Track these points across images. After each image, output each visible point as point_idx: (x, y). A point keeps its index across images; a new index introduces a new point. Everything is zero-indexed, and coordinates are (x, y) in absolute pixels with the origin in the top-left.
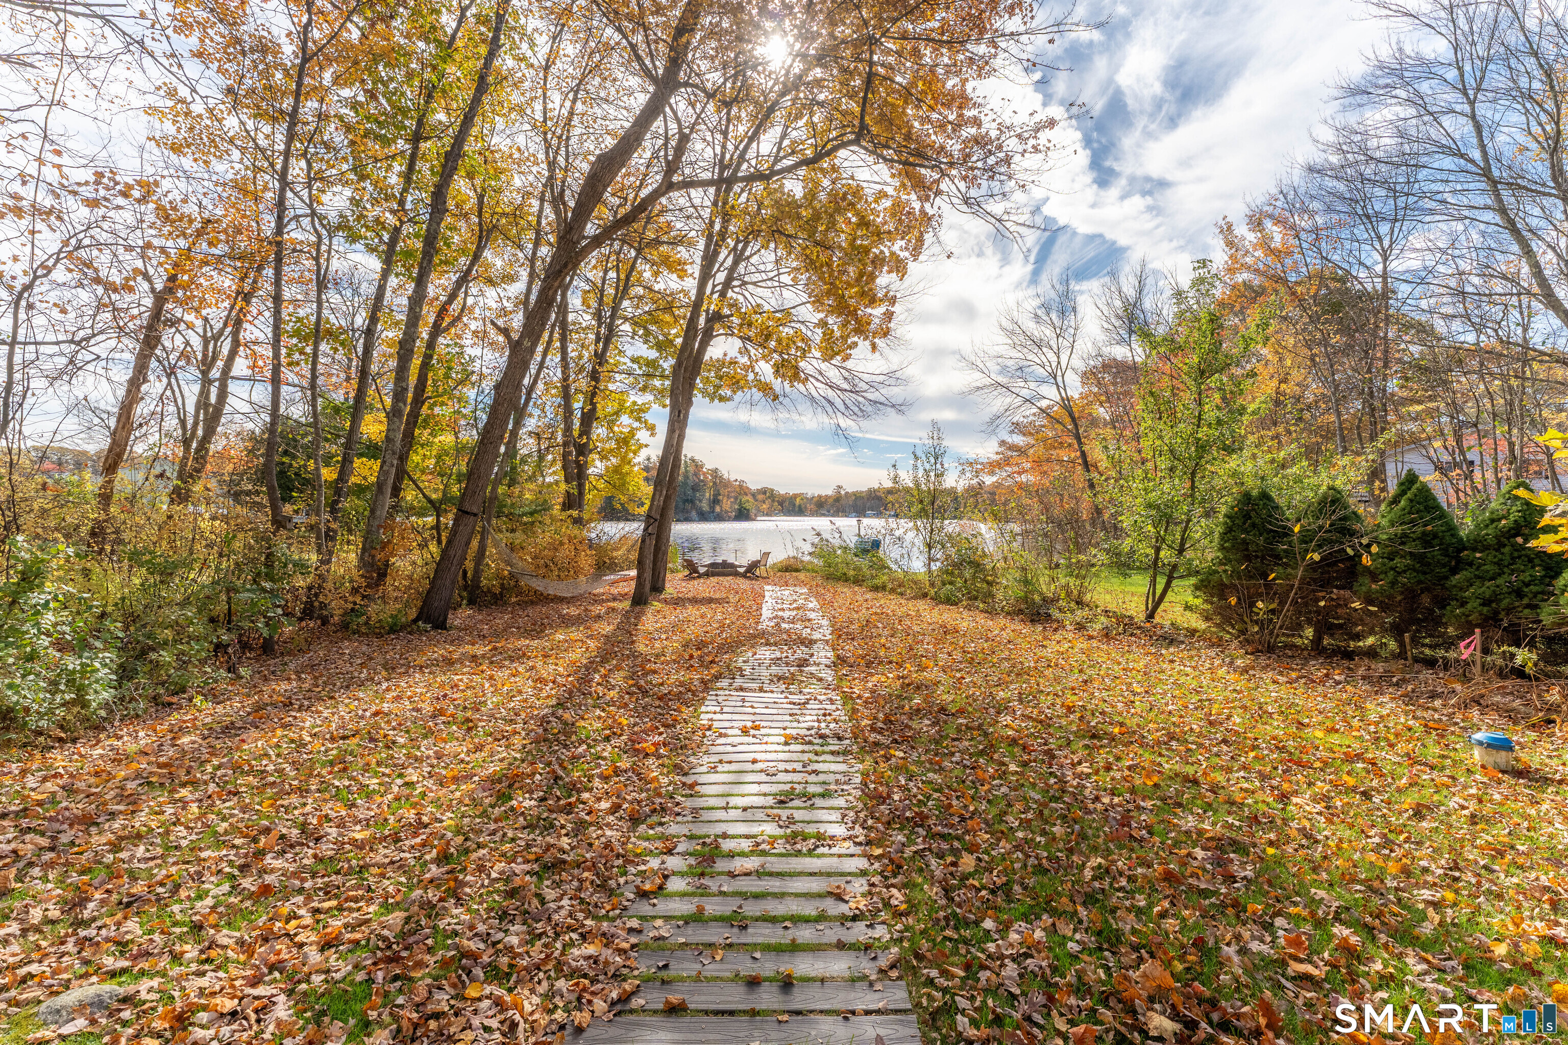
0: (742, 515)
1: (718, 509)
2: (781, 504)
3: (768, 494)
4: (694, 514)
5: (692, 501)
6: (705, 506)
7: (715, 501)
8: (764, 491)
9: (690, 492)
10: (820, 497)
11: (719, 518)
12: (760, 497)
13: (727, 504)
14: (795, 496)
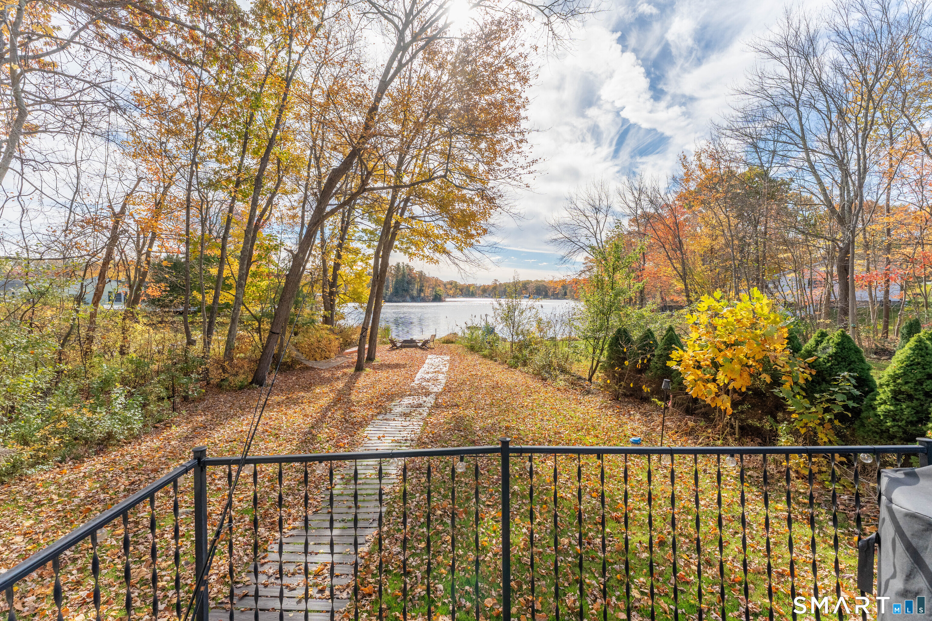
0: (437, 298)
1: (422, 295)
2: (461, 290)
3: (453, 285)
4: (408, 298)
5: (407, 291)
6: (415, 293)
7: (421, 290)
8: (451, 283)
9: (405, 285)
10: (484, 286)
11: (423, 300)
12: (448, 286)
13: (428, 292)
14: (470, 286)
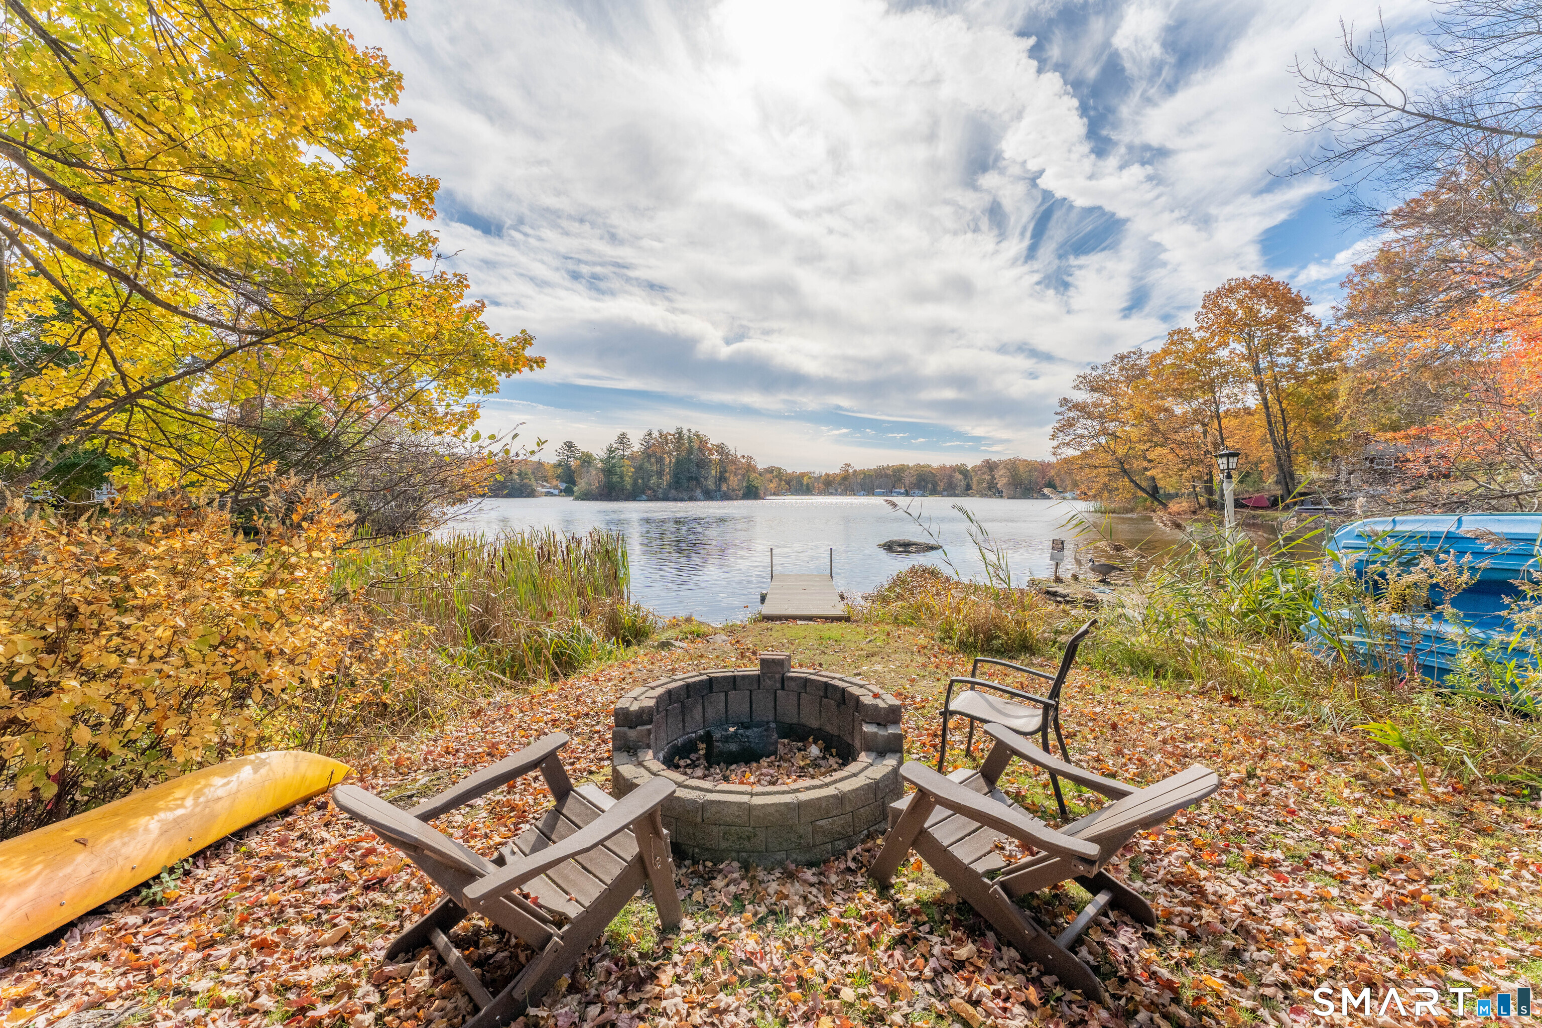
0: (751, 493)
1: (724, 487)
2: (788, 483)
3: (774, 473)
4: (698, 492)
5: (697, 479)
6: (711, 484)
7: (722, 479)
8: (770, 470)
9: (694, 469)
10: (827, 475)
11: (726, 497)
12: (769, 476)
13: (734, 481)
14: (803, 475)
